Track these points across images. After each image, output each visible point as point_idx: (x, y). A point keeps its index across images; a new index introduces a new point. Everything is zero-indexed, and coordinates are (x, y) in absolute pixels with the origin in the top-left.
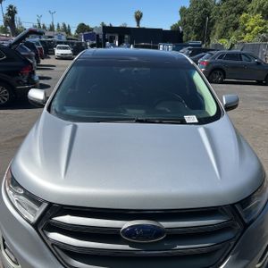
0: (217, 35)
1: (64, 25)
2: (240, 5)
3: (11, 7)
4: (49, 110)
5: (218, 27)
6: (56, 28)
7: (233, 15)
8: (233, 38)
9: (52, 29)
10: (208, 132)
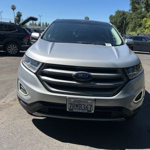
0: (130, 30)
1: (46, 23)
2: (143, 14)
3: (19, 13)
4: (42, 38)
5: (131, 26)
6: (42, 24)
7: (139, 19)
8: (139, 31)
9: (40, 25)
10: (117, 50)
